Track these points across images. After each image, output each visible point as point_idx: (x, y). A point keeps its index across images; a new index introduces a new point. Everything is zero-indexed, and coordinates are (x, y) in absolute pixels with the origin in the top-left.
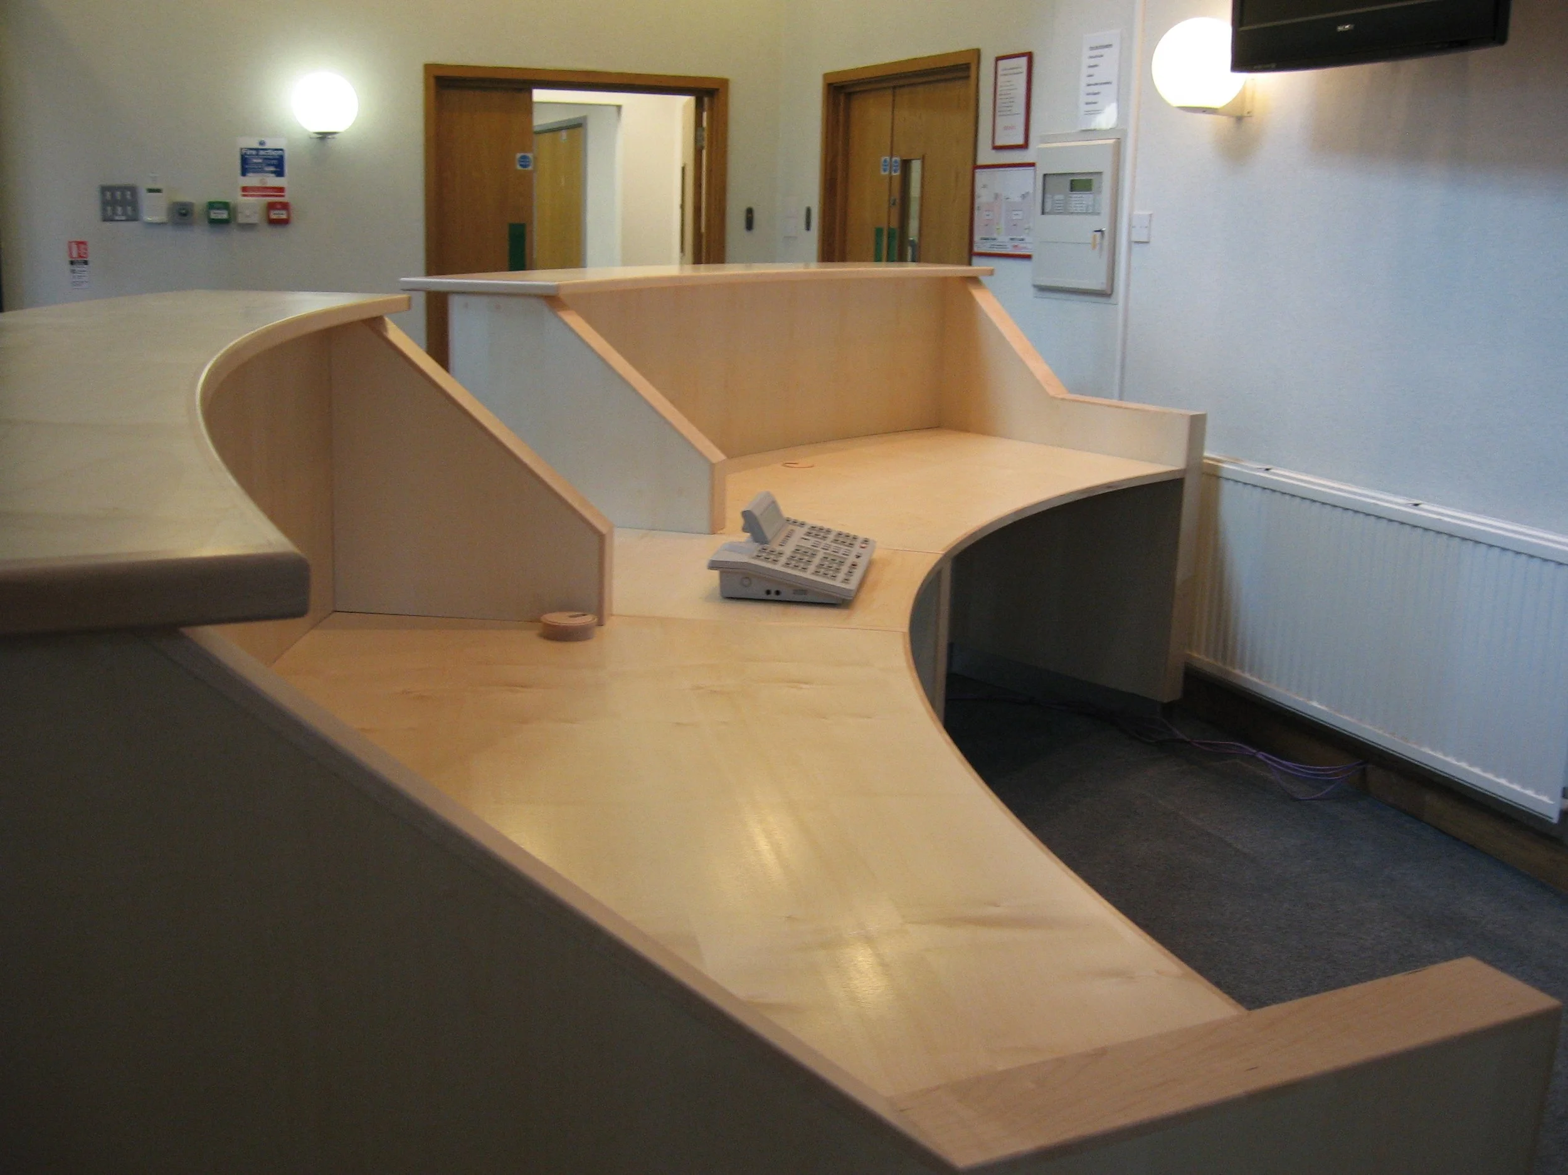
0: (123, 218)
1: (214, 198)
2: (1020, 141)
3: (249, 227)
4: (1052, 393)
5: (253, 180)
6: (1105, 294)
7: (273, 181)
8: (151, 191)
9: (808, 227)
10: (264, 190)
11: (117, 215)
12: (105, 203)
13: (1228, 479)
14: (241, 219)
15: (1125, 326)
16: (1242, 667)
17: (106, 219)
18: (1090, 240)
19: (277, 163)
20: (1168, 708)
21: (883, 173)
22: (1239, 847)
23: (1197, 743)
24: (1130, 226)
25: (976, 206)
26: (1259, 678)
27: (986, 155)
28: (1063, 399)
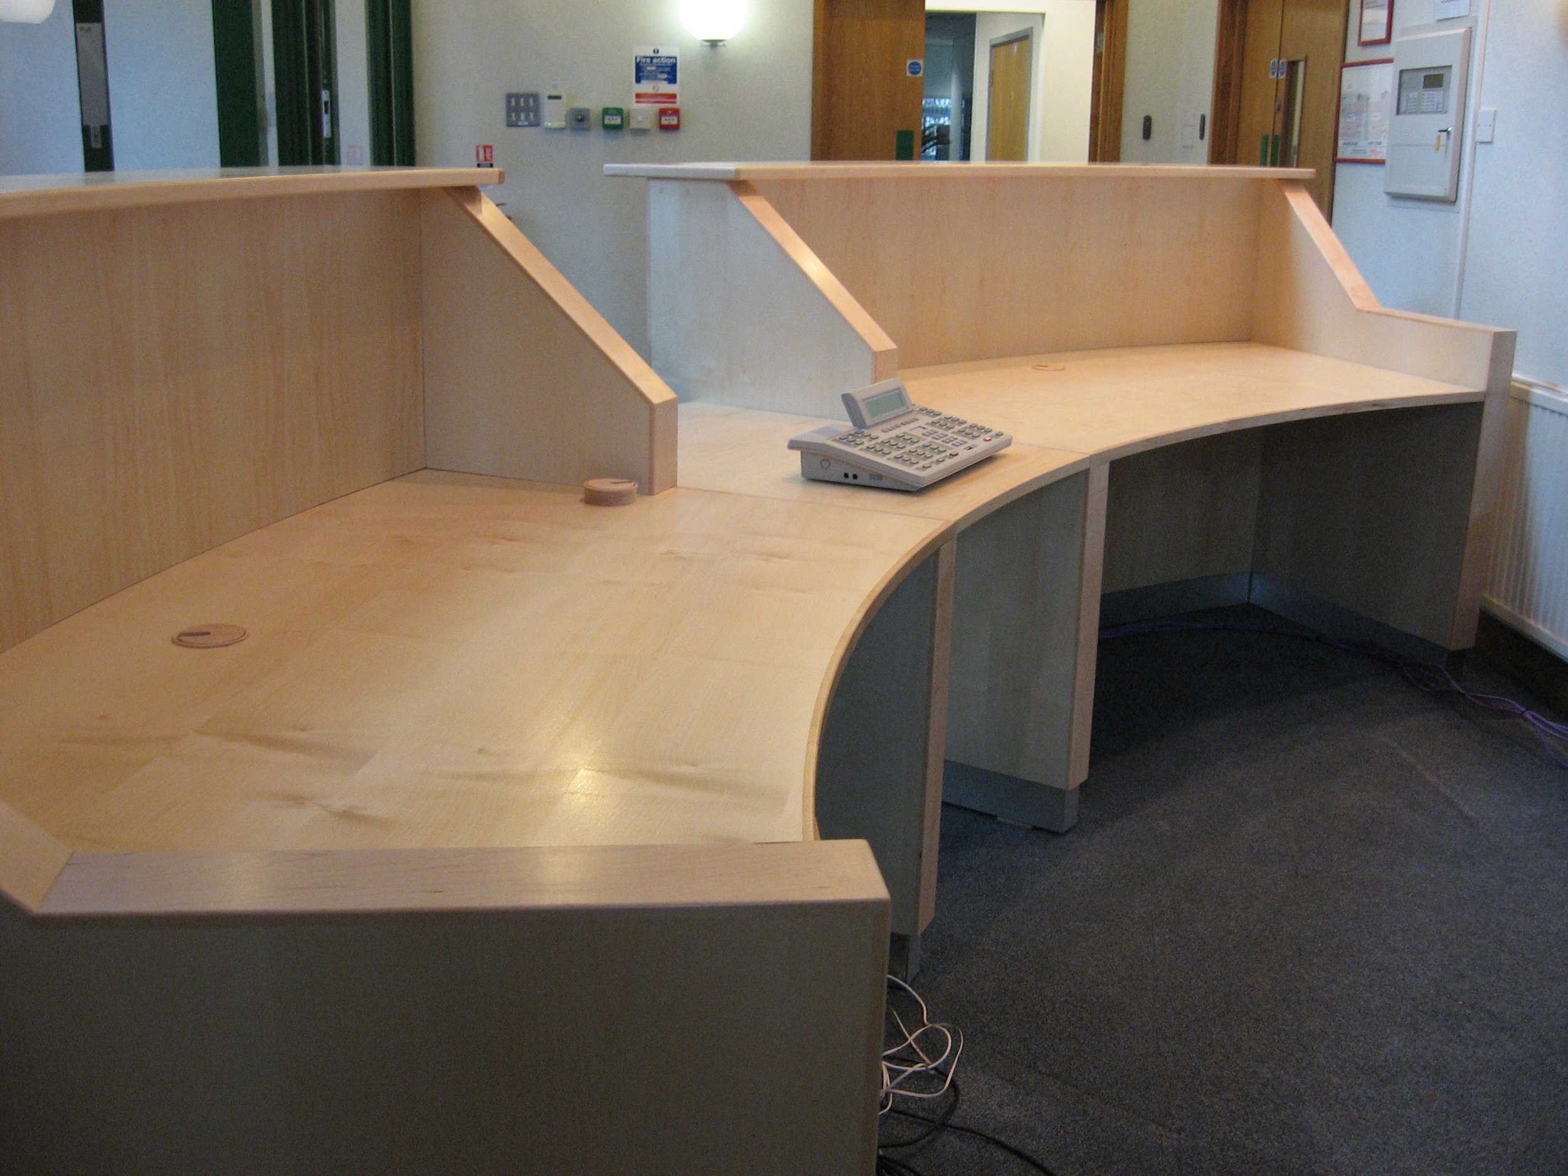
0: (526, 123)
1: (609, 105)
2: (1382, 35)
3: (642, 132)
4: (1357, 304)
5: (646, 87)
6: (1450, 201)
7: (665, 88)
8: (550, 97)
9: (1202, 137)
10: (657, 97)
11: (521, 121)
12: (510, 110)
13: (1536, 406)
14: (634, 125)
15: (1466, 236)
16: (1536, 617)
17: (511, 124)
18: (1434, 142)
19: (670, 72)
20: (1457, 658)
21: (1271, 77)
22: (1466, 809)
23: (1473, 696)
24: (1475, 125)
25: (1342, 108)
26: (1551, 629)
27: (1354, 53)
28: (1377, 314)
